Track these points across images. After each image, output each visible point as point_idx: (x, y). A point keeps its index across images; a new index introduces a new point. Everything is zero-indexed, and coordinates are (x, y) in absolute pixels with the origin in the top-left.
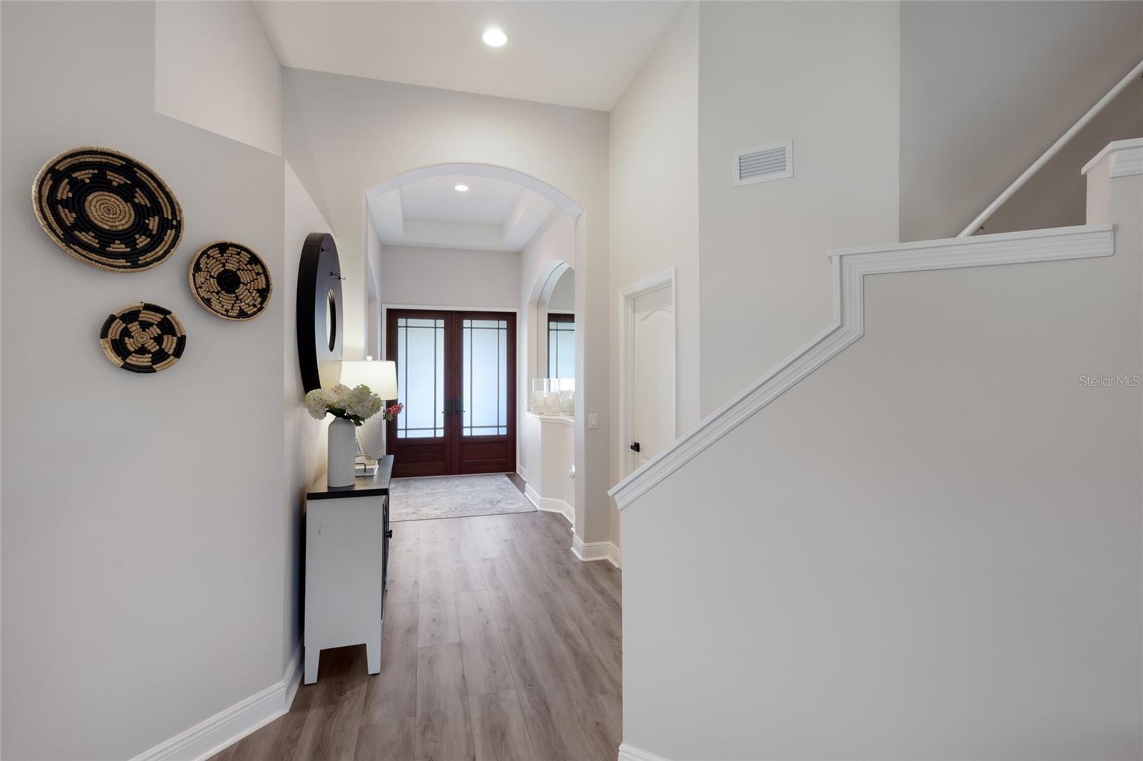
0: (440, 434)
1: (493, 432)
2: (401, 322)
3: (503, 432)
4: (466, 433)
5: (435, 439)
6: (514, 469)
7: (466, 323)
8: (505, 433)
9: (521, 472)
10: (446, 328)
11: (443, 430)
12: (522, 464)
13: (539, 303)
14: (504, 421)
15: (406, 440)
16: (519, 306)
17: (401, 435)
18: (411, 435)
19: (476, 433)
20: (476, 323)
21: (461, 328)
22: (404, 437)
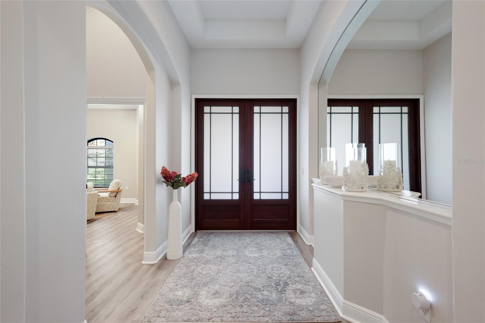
0: (236, 197)
1: (278, 197)
2: (207, 109)
3: (286, 196)
4: (256, 197)
5: (232, 201)
6: (295, 228)
7: (256, 109)
8: (287, 198)
9: (300, 231)
10: (241, 113)
11: (238, 194)
12: (301, 224)
13: (320, 83)
14: (286, 188)
15: (210, 201)
16: (299, 93)
17: (206, 197)
18: (214, 197)
19: (264, 197)
20: (264, 109)
21: (252, 113)
22: (209, 198)
